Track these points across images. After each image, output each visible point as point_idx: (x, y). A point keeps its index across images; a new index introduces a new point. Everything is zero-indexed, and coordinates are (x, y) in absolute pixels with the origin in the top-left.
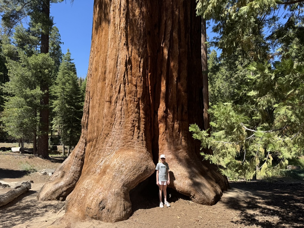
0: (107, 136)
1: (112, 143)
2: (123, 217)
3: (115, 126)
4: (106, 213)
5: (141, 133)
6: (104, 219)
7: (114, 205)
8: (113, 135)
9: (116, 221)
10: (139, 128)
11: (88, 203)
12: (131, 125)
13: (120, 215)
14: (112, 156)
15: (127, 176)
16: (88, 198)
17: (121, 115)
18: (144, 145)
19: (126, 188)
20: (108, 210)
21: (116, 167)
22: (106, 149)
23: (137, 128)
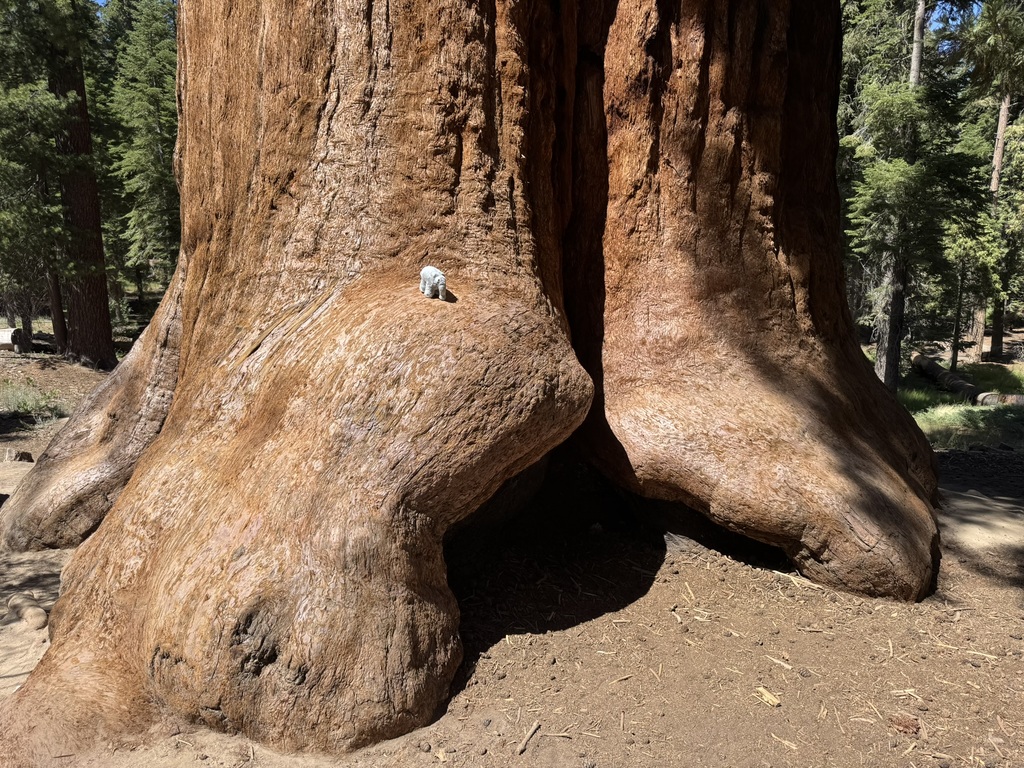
0: (283, 191)
1: (318, 233)
2: (409, 712)
3: (335, 126)
4: (285, 695)
5: (503, 175)
6: (274, 732)
7: (341, 637)
8: (323, 183)
9: (356, 746)
10: (488, 142)
11: (161, 624)
12: (440, 117)
13: (388, 700)
14: (322, 314)
15: (422, 440)
16: (162, 588)
17: (370, 44)
18: (527, 257)
19: (420, 520)
20: (302, 672)
21: (346, 384)
22: (279, 275)
23: (479, 141)
